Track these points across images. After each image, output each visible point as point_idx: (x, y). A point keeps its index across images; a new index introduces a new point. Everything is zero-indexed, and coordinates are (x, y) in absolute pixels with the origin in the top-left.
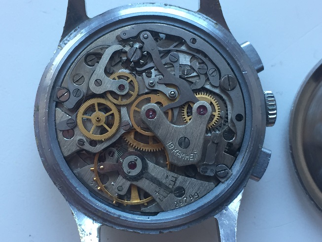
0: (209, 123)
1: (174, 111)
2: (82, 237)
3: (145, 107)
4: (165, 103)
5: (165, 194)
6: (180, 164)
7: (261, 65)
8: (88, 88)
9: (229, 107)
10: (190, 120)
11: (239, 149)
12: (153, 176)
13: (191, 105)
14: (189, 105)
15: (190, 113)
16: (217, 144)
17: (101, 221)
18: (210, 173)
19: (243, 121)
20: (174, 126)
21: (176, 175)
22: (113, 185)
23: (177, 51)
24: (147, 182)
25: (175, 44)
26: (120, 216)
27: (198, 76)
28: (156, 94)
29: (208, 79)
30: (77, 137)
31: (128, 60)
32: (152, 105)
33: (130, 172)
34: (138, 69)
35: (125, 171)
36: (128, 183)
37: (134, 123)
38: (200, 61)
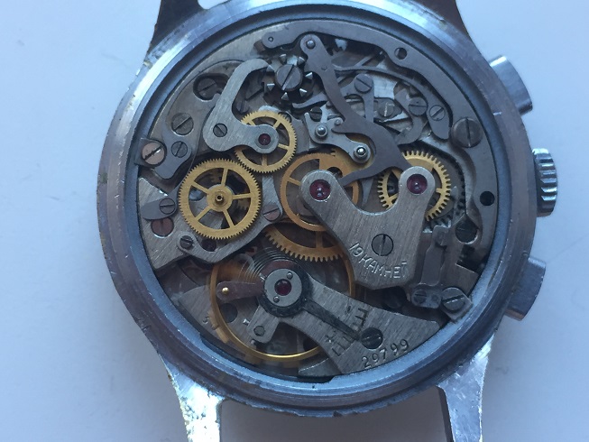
0: (429, 208)
1: (364, 184)
2: (188, 422)
3: (310, 177)
4: (347, 170)
5: (344, 342)
6: (375, 285)
7: (528, 100)
8: (201, 141)
9: (468, 179)
10: (394, 202)
11: (485, 260)
12: (321, 308)
13: (396, 173)
14: (391, 174)
15: (393, 189)
16: (444, 248)
17: (224, 393)
18: (430, 303)
19: (494, 206)
20: (364, 212)
21: (366, 307)
22: (246, 324)
23: (370, 72)
24: (312, 318)
25: (366, 59)
26: (259, 382)
27: (409, 119)
28: (329, 153)
29: (428, 126)
30: (179, 233)
31: (277, 88)
32: (323, 173)
33: (278, 301)
34: (295, 105)
35: (270, 298)
36: (275, 321)
37: (287, 207)
38: (413, 92)
